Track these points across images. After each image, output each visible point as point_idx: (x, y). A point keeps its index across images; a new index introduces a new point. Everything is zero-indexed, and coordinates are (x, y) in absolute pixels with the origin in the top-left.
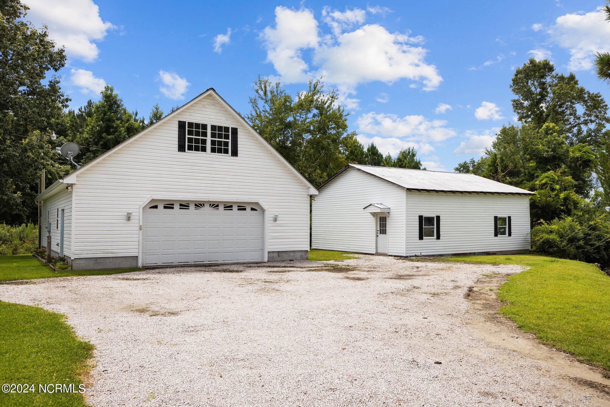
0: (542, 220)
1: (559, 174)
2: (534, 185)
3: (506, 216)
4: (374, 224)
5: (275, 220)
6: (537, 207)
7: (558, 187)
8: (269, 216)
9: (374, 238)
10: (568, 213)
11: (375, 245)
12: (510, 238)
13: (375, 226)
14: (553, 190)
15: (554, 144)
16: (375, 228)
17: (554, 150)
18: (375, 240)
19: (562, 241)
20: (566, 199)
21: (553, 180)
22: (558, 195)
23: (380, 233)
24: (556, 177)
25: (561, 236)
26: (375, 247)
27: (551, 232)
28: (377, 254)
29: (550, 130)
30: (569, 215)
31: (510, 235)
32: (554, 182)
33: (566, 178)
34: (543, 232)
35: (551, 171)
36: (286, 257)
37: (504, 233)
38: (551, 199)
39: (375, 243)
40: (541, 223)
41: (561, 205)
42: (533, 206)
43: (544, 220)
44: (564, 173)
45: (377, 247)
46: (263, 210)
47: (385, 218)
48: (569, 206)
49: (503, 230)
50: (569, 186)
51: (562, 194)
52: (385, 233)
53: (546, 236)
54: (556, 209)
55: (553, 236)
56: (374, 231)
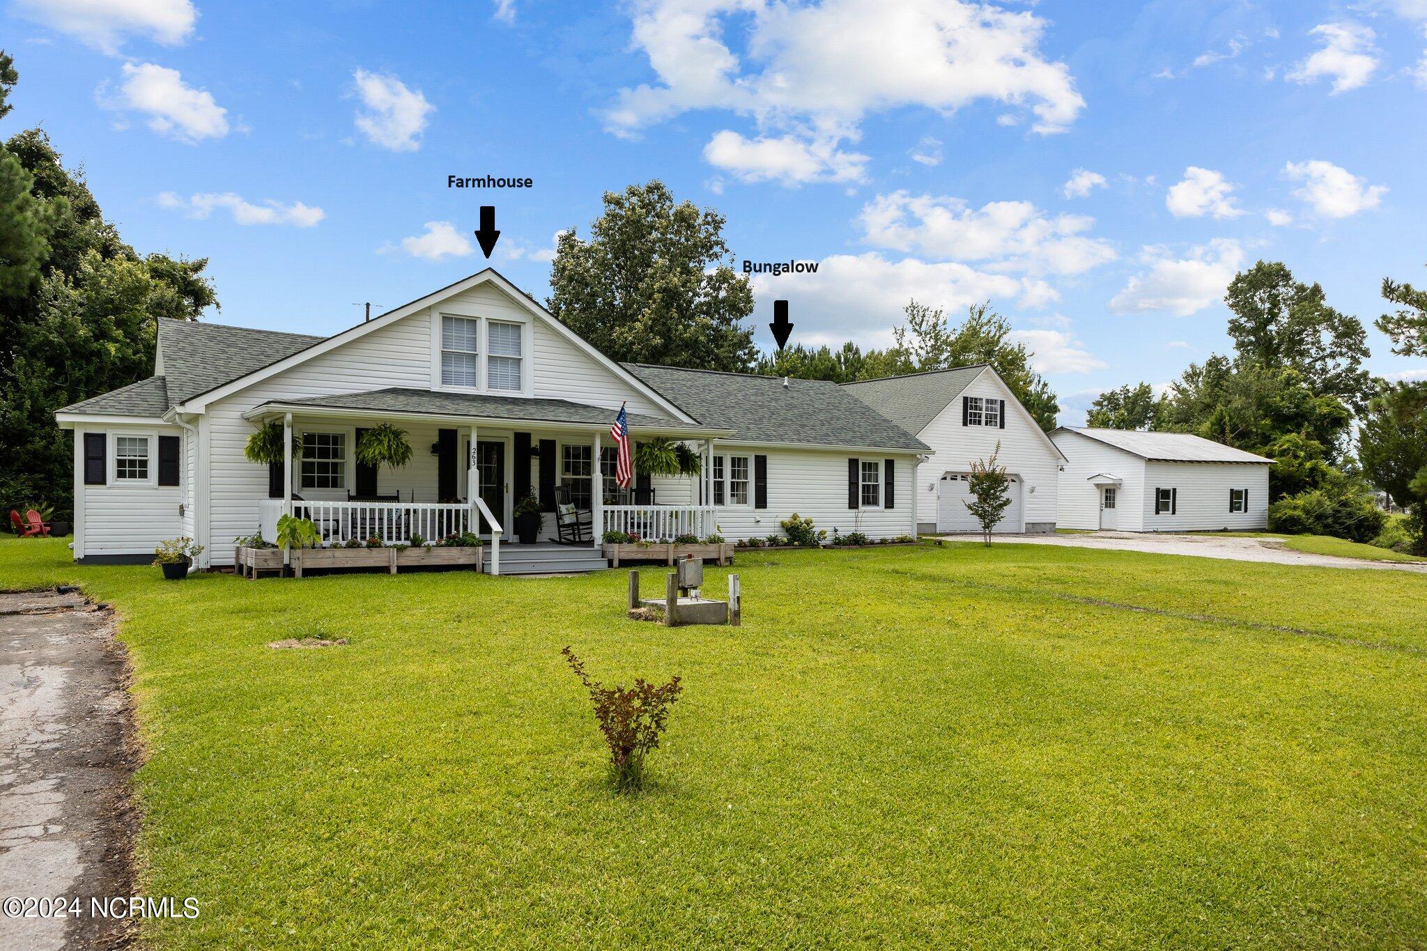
0: (1285, 494)
1: (1303, 436)
2: (1272, 450)
3: (1243, 489)
4: (1099, 496)
5: (1032, 491)
6: (1277, 478)
7: (1302, 454)
8: (1026, 487)
9: (1098, 512)
10: (1315, 485)
11: (1098, 520)
12: (1246, 514)
13: (1099, 499)
14: (1296, 457)
15: (1298, 399)
16: (1099, 501)
17: (1297, 406)
18: (1098, 515)
19: (1308, 519)
20: (1313, 470)
21: (1296, 446)
22: (1302, 464)
23: (1106, 507)
24: (1301, 442)
25: (1307, 512)
26: (1098, 523)
27: (1295, 508)
28: (1101, 530)
29: (1293, 379)
30: (1316, 488)
31: (1246, 511)
32: (1297, 448)
33: (1312, 442)
34: (1285, 507)
35: (1294, 434)
36: (1038, 529)
37: (1239, 509)
38: (1294, 469)
39: (1098, 518)
40: (1284, 497)
41: (1306, 476)
42: (1273, 476)
43: (1287, 493)
44: (1309, 437)
45: (1100, 523)
46: (1021, 481)
47: (1114, 490)
48: (1316, 477)
49: (1237, 505)
50: (1316, 453)
51: (1308, 464)
52: (1114, 507)
53: (1290, 512)
54: (1300, 481)
55: (1298, 513)
56: (1098, 504)
